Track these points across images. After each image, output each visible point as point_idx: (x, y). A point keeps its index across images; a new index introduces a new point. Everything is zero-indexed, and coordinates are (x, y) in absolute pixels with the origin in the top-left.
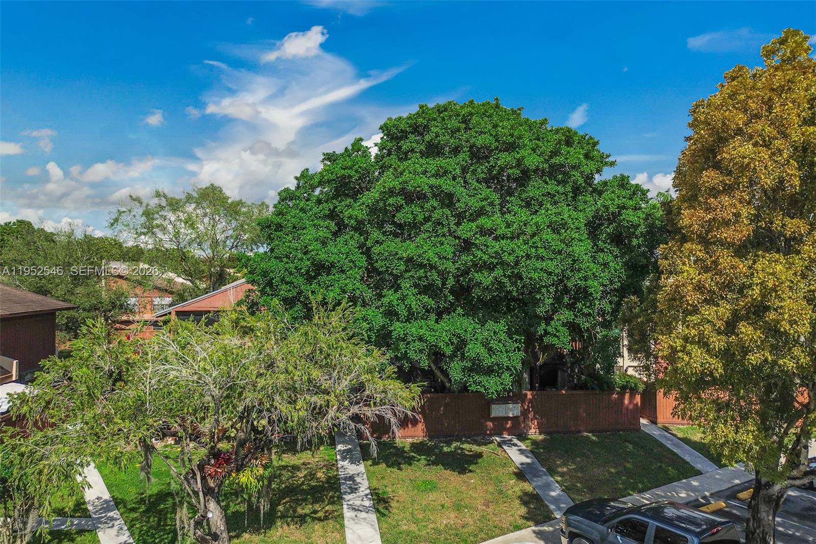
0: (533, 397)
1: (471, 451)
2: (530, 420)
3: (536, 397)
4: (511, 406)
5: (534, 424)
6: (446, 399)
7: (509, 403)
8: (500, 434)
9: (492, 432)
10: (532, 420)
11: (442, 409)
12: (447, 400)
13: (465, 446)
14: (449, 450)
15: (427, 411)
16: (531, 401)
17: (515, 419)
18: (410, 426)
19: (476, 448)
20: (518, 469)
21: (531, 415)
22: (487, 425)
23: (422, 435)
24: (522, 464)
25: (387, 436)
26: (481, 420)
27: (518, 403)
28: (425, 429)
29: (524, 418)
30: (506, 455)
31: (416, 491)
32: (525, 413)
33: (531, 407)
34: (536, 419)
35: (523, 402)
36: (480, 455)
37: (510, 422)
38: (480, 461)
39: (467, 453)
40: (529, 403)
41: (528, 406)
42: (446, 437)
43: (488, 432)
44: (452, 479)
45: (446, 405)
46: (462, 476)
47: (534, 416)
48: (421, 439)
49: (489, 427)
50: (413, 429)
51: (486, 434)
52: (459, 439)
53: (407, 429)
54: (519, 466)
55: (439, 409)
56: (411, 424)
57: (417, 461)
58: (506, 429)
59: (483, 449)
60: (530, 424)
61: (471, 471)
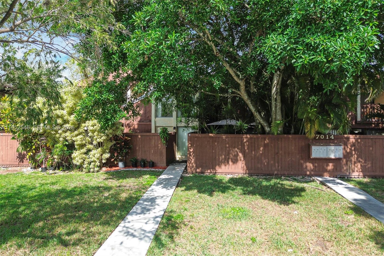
0: (356, 140)
1: (292, 186)
2: (353, 163)
3: (359, 141)
4: (333, 148)
5: (357, 167)
6: (265, 140)
7: (331, 145)
8: (321, 176)
9: (312, 173)
10: (355, 163)
11: (262, 149)
12: (267, 141)
13: (285, 182)
14: (268, 184)
15: (247, 151)
16: (353, 145)
17: (337, 161)
18: (230, 163)
19: (296, 184)
20: (353, 204)
21: (354, 158)
22: (306, 167)
23: (242, 172)
24: (355, 200)
25: (209, 171)
26: (301, 161)
27: (340, 145)
28: (245, 167)
29: (347, 162)
30: (332, 191)
31: (221, 217)
32: (347, 156)
33: (355, 150)
34: (359, 162)
35: (346, 144)
36: (303, 190)
37: (331, 164)
38: (303, 194)
39: (288, 187)
40: (351, 146)
41: (351, 149)
42: (264, 175)
43: (308, 173)
44: (270, 208)
45: (265, 146)
46: (282, 206)
47: (357, 158)
48: (240, 176)
49: (308, 168)
50: (233, 166)
51: (306, 175)
52: (278, 177)
53: (227, 166)
54: (353, 202)
55: (259, 149)
56: (232, 161)
57: (232, 190)
58: (326, 171)
59: (305, 185)
60: (353, 166)
61: (294, 202)
